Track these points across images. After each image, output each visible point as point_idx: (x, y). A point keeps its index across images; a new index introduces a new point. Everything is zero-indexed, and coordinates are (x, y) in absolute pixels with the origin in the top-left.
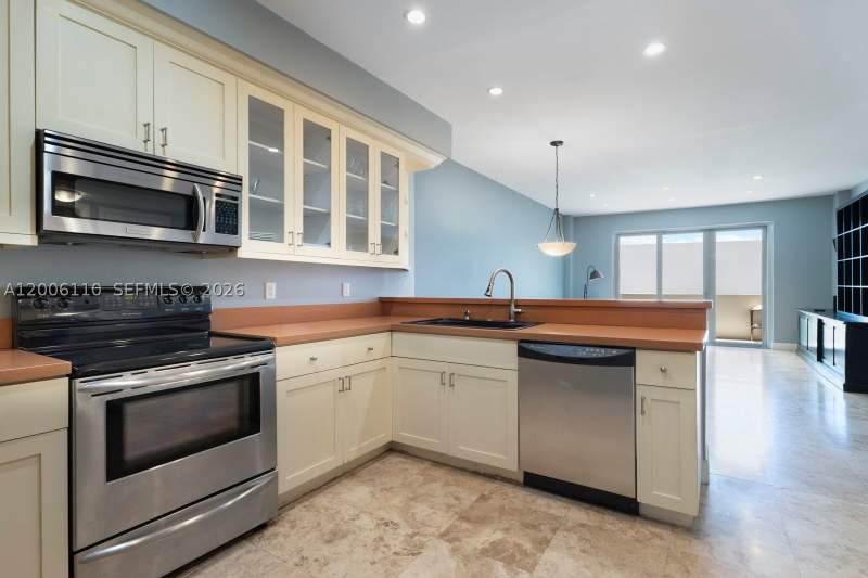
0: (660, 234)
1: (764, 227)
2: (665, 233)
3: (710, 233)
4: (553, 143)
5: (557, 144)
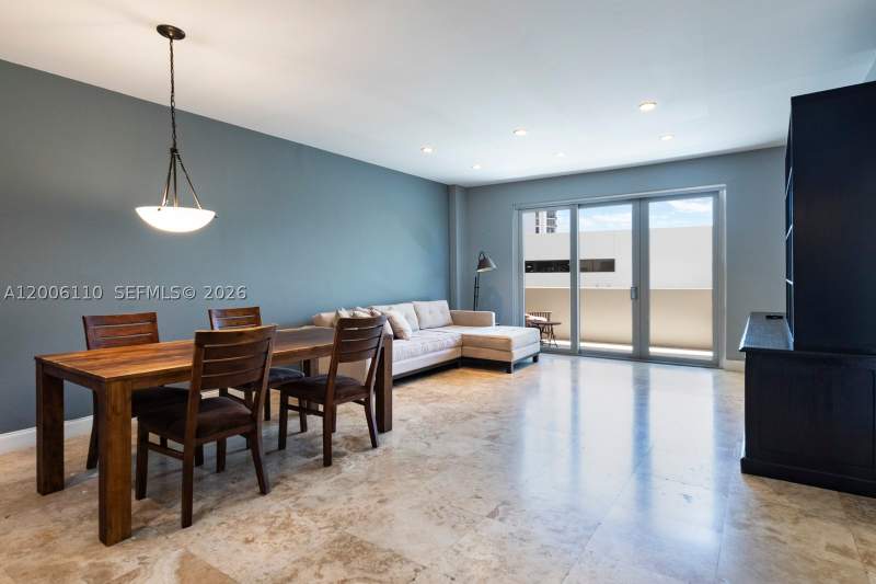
0: (575, 207)
1: (715, 193)
2: (580, 206)
3: (640, 204)
4: (163, 30)
5: (171, 33)
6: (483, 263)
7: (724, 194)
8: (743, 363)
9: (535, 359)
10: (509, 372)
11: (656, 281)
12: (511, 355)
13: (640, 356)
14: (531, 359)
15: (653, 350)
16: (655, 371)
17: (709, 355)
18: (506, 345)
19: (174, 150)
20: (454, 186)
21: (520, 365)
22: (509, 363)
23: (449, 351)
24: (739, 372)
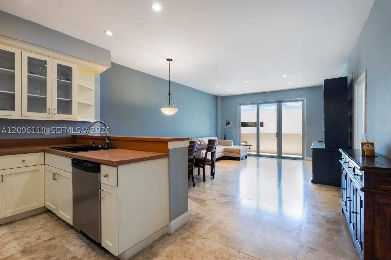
0: (258, 104)
1: (303, 100)
2: (260, 104)
3: (279, 103)
4: (168, 60)
5: (169, 60)
6: (228, 124)
7: (305, 100)
8: (312, 158)
9: (246, 157)
10: (239, 161)
11: (284, 131)
12: (240, 155)
13: (279, 156)
14: (245, 157)
15: (283, 155)
16: (284, 161)
17: (301, 156)
18: (239, 151)
19: (169, 92)
20: (219, 96)
21: (242, 159)
22: (239, 158)
23: (221, 153)
24: (311, 161)
